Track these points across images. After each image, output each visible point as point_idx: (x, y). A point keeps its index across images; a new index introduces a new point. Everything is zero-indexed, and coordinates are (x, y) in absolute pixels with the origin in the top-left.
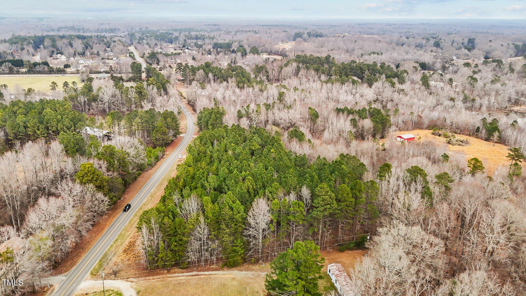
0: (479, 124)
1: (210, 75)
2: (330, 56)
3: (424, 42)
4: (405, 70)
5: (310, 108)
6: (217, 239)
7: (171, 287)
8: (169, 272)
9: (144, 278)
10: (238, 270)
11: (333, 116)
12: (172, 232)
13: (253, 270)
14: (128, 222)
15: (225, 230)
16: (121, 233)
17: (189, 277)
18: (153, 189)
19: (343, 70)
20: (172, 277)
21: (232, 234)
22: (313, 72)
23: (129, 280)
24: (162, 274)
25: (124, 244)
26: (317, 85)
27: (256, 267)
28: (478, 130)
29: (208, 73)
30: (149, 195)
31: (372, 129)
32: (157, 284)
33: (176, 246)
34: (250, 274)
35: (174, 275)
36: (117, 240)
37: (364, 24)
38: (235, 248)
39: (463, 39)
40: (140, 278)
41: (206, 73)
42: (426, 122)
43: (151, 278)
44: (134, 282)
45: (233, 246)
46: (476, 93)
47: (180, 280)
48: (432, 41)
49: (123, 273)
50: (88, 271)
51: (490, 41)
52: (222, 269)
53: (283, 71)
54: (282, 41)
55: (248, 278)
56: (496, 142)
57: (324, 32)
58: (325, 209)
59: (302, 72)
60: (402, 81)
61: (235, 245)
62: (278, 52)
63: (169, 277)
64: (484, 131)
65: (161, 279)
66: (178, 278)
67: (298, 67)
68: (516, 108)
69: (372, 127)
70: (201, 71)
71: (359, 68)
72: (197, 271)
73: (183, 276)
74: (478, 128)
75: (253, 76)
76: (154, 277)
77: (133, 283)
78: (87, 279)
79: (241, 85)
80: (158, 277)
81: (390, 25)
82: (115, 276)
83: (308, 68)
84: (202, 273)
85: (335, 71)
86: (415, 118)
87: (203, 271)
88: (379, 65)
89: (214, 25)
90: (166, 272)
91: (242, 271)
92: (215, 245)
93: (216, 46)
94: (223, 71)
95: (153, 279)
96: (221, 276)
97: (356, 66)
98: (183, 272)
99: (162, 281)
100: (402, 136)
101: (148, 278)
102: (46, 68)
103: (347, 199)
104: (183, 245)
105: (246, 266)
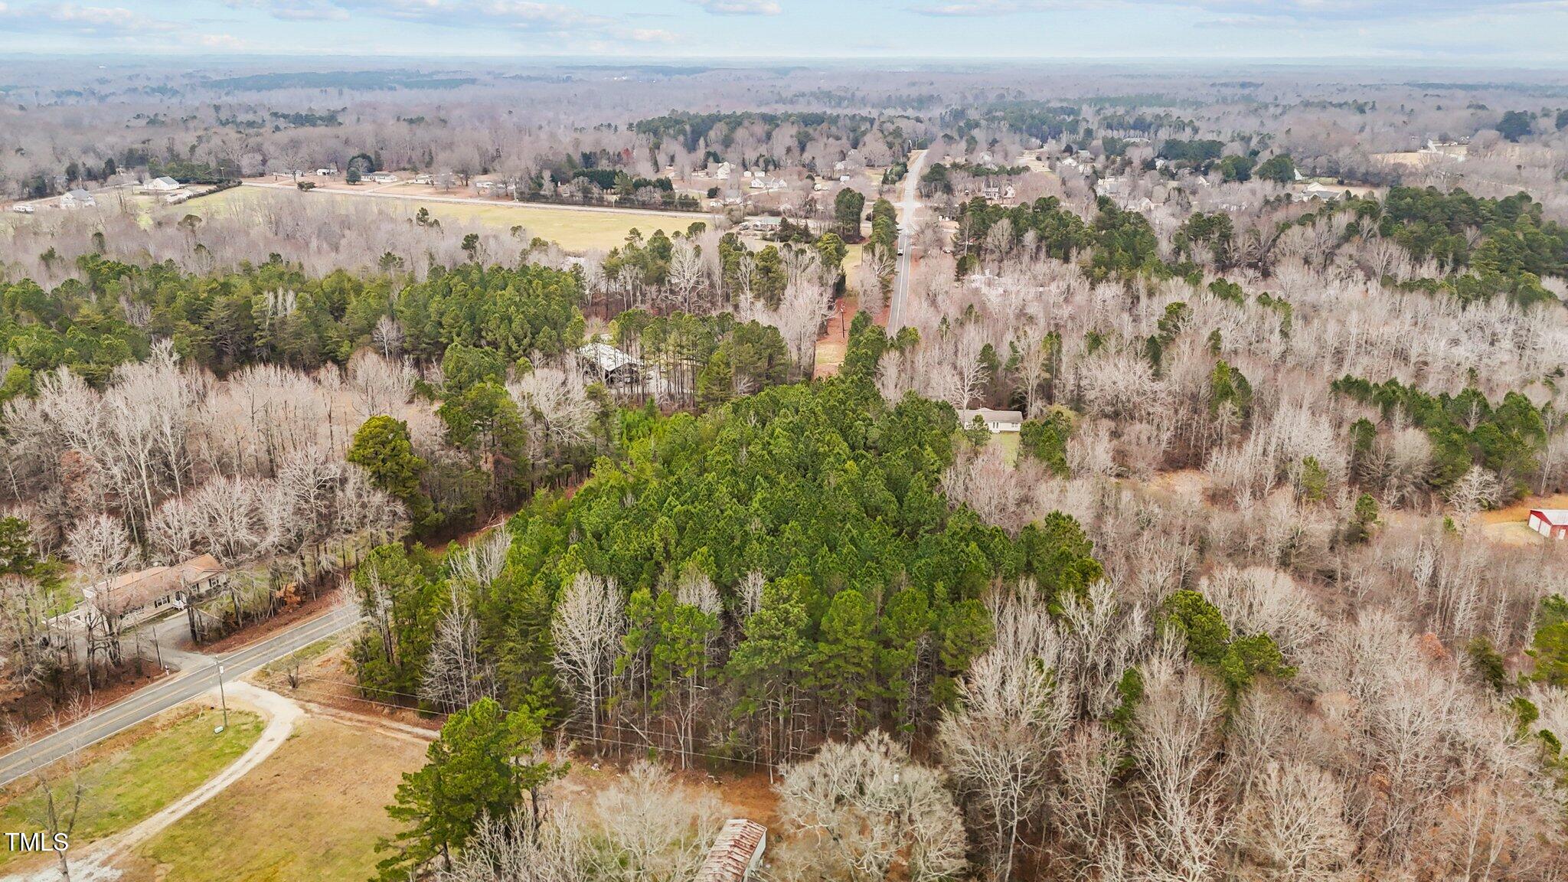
1: (1029, 237)
8: (391, 714)
20: (388, 728)
24: (377, 714)
29: (1026, 230)
31: (1423, 468)
35: (395, 725)
41: (1019, 230)
49: (313, 690)
50: (262, 664)
61: (529, 688)
65: (364, 725)
66: (395, 735)
69: (1425, 459)
70: (1005, 223)
73: (409, 733)
76: (355, 716)
77: (307, 715)
78: (244, 679)
79: (1099, 271)
80: (362, 718)
82: (294, 689)
90: (386, 711)
95: (350, 719)
100: (1546, 513)
102: (658, 195)
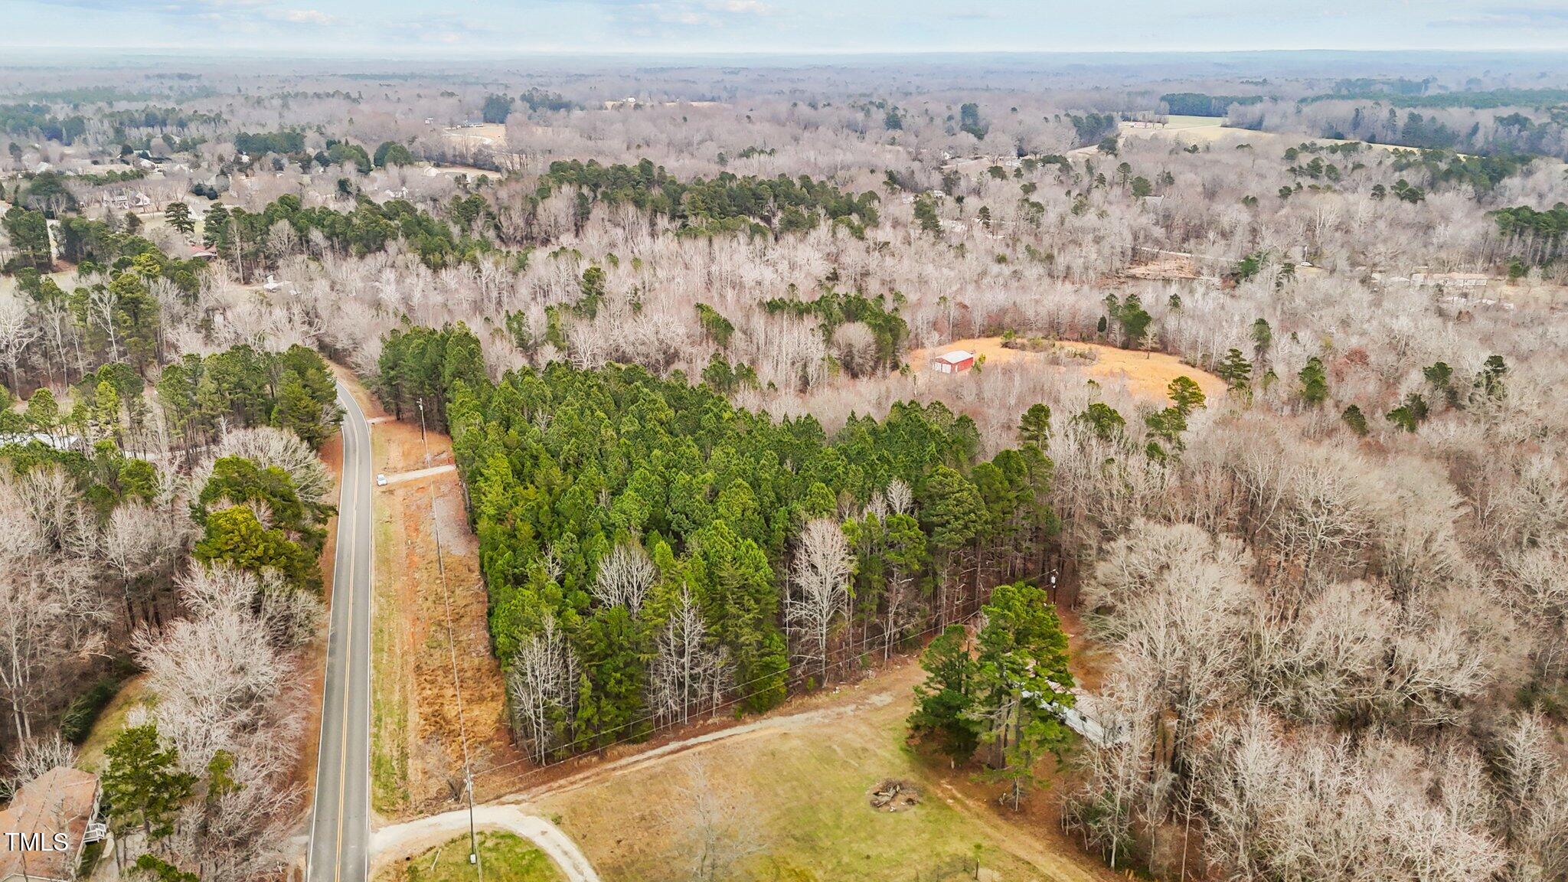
0: (1101, 312)
1: (316, 236)
2: (650, 163)
3: (860, 116)
4: (871, 193)
5: (699, 306)
6: (722, 642)
7: (637, 790)
8: (603, 758)
9: (544, 788)
10: (781, 715)
11: (759, 321)
12: (603, 645)
13: (817, 707)
14: (371, 671)
15: (739, 617)
16: (376, 702)
17: (667, 758)
18: (372, 577)
19: (713, 198)
20: (621, 768)
21: (757, 624)
22: (631, 209)
23: (503, 799)
24: (588, 766)
25: (411, 725)
26: (665, 244)
27: (821, 698)
28: (1102, 325)
29: (307, 228)
30: (372, 593)
31: (873, 347)
32: (594, 791)
33: (619, 682)
34: (816, 716)
35: (623, 762)
36: (379, 719)
37: (662, 70)
38: (767, 659)
39: (949, 108)
40: (534, 790)
41: (301, 231)
42: (978, 319)
43: (562, 782)
44: (524, 801)
45: (762, 656)
46: (1047, 240)
47: (647, 768)
48: (880, 116)
50: (363, 806)
51: (1014, 109)
52: (737, 720)
53: (540, 209)
54: (452, 124)
55: (818, 726)
56: (1154, 350)
57: (568, 95)
58: (966, 527)
59: (599, 212)
60: (872, 220)
61: (767, 650)
62: (462, 156)
63: (614, 769)
64: (1116, 326)
66: (639, 767)
67: (581, 196)
68: (1138, 271)
69: (872, 340)
71: (749, 193)
72: (678, 738)
73: (649, 758)
74: (1103, 320)
75: (455, 230)
76: (571, 779)
77: (524, 805)
78: (379, 826)
79: (435, 258)
80: (581, 776)
81: (735, 72)
82: (457, 800)
83: (611, 200)
84: (692, 741)
85: (693, 203)
86: (954, 312)
87: (696, 736)
88: (798, 183)
89: (181, 77)
90: (595, 759)
91: (792, 714)
92: (718, 662)
93: (244, 143)
94: (356, 221)
95: (572, 783)
96: (748, 736)
97: (741, 187)
98: (642, 751)
99: (602, 781)
100: (944, 357)
101: (555, 785)
103: (1002, 493)
104: (638, 674)
105: (797, 702)
